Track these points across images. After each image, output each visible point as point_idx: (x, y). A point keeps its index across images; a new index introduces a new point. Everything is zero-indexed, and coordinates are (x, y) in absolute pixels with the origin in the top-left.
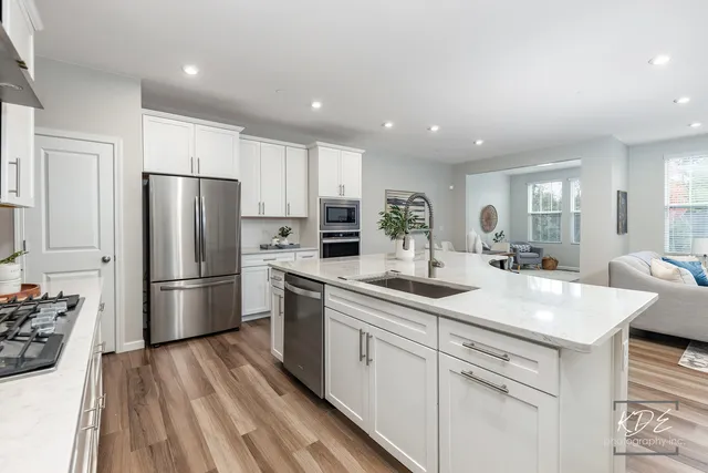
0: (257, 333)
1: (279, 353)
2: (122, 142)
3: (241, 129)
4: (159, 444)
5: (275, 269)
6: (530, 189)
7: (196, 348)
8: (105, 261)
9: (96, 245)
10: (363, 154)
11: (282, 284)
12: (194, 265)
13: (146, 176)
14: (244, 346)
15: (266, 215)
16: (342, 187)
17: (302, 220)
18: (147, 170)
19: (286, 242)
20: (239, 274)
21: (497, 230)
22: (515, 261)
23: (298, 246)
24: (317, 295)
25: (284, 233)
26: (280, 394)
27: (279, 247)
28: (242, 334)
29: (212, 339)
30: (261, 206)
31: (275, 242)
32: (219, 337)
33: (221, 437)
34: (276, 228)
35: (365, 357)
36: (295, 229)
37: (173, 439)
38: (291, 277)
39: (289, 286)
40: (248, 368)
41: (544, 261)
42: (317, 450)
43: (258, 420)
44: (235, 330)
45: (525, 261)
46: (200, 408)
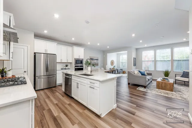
0: (60, 87)
1: (63, 90)
2: (29, 46)
3: (57, 43)
4: (39, 106)
5: (63, 73)
6: (121, 56)
7: (46, 91)
8: (25, 72)
9: (23, 68)
10: (84, 49)
11: (64, 76)
12: (46, 73)
13: (35, 53)
14: (57, 90)
15: (62, 62)
16: (79, 56)
17: (71, 63)
18: (35, 52)
19: (67, 68)
20: (56, 75)
21: (114, 65)
22: (117, 72)
23: (70, 69)
24: (70, 77)
25: (67, 66)
26: (63, 97)
27: (65, 69)
28: (56, 88)
29: (50, 89)
30: (61, 60)
31: (64, 68)
32: (51, 88)
33: (51, 104)
34: (65, 65)
35: (78, 87)
36: (69, 65)
37: (41, 105)
38: (67, 74)
39: (66, 76)
40: (57, 93)
41: (123, 72)
42: (69, 105)
43: (59, 101)
44: (55, 87)
45: (119, 72)
46: (47, 100)
